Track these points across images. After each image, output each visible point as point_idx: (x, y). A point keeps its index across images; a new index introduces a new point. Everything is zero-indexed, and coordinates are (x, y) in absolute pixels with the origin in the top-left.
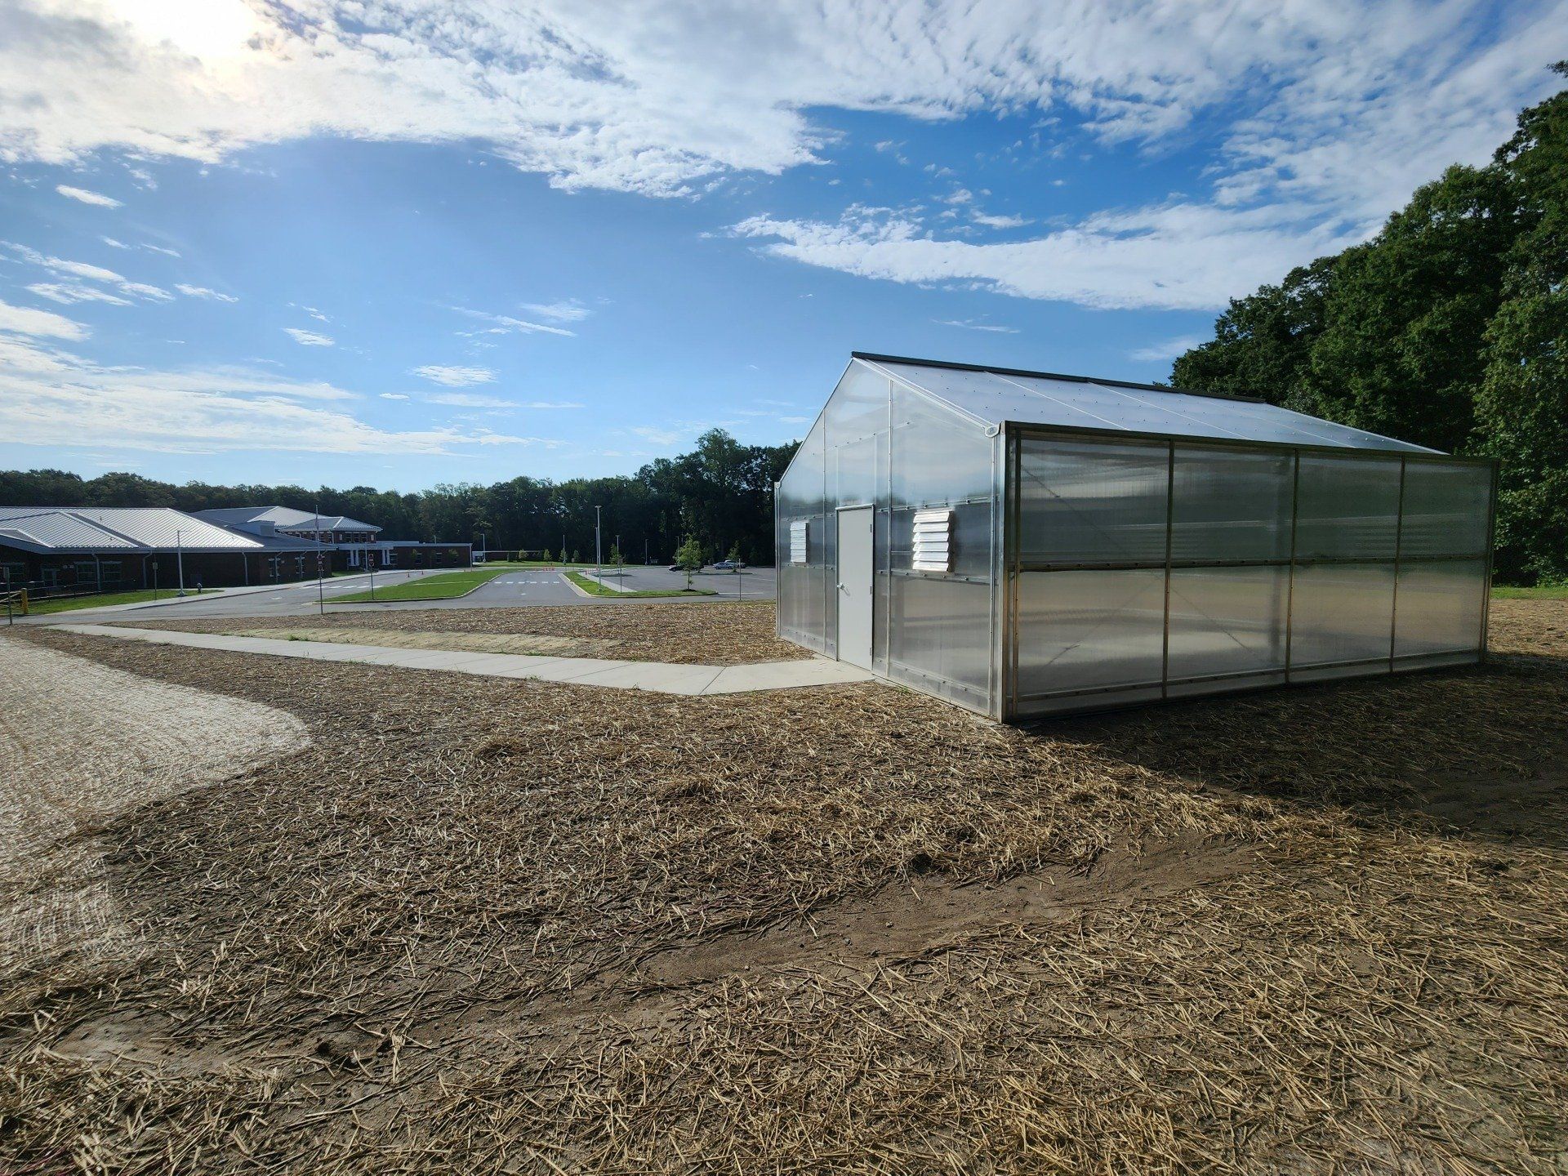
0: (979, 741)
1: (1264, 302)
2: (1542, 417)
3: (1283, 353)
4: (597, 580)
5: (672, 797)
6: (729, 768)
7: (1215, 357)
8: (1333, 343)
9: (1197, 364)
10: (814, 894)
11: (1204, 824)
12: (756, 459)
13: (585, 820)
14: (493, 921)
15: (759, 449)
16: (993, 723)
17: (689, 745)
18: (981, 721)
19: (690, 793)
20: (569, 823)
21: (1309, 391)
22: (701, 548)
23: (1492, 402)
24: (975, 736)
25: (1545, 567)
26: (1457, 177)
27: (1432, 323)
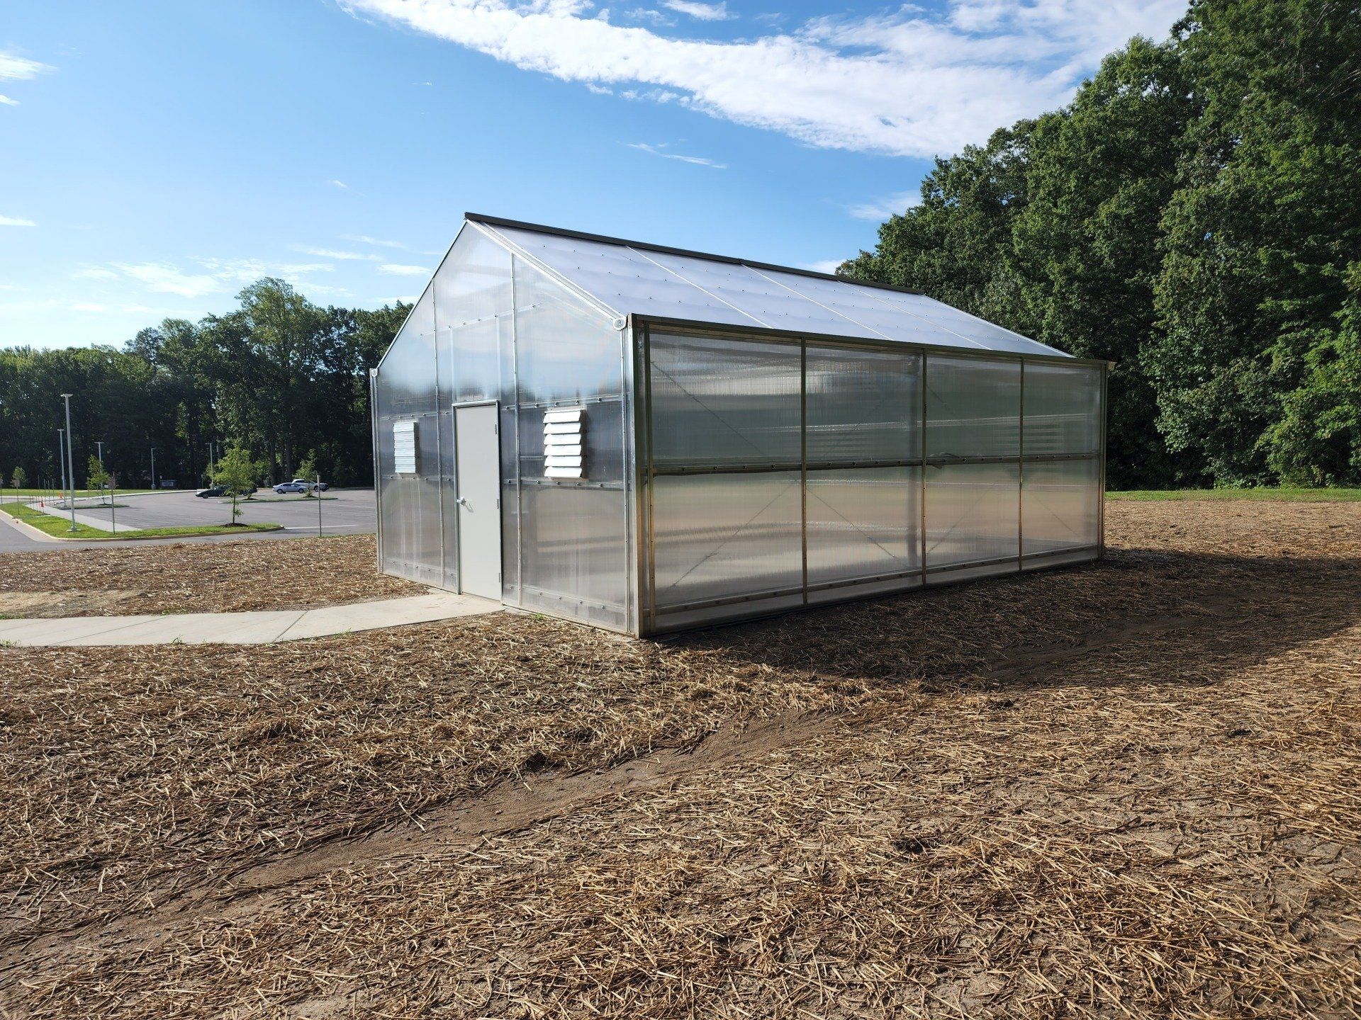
0: (613, 657)
1: (970, 165)
2: (1211, 314)
3: (988, 227)
4: (67, 515)
5: (250, 740)
6: (320, 708)
7: (922, 227)
8: (1030, 221)
9: (904, 232)
10: (422, 800)
11: (804, 703)
12: (339, 327)
13: (137, 775)
14: (40, 873)
15: (344, 312)
16: (630, 639)
17: (265, 692)
18: (618, 639)
19: (273, 734)
20: (115, 780)
21: (1010, 274)
22: (253, 460)
23: (1168, 296)
24: (608, 654)
25: (1219, 469)
26: (1139, 49)
27: (1119, 207)
